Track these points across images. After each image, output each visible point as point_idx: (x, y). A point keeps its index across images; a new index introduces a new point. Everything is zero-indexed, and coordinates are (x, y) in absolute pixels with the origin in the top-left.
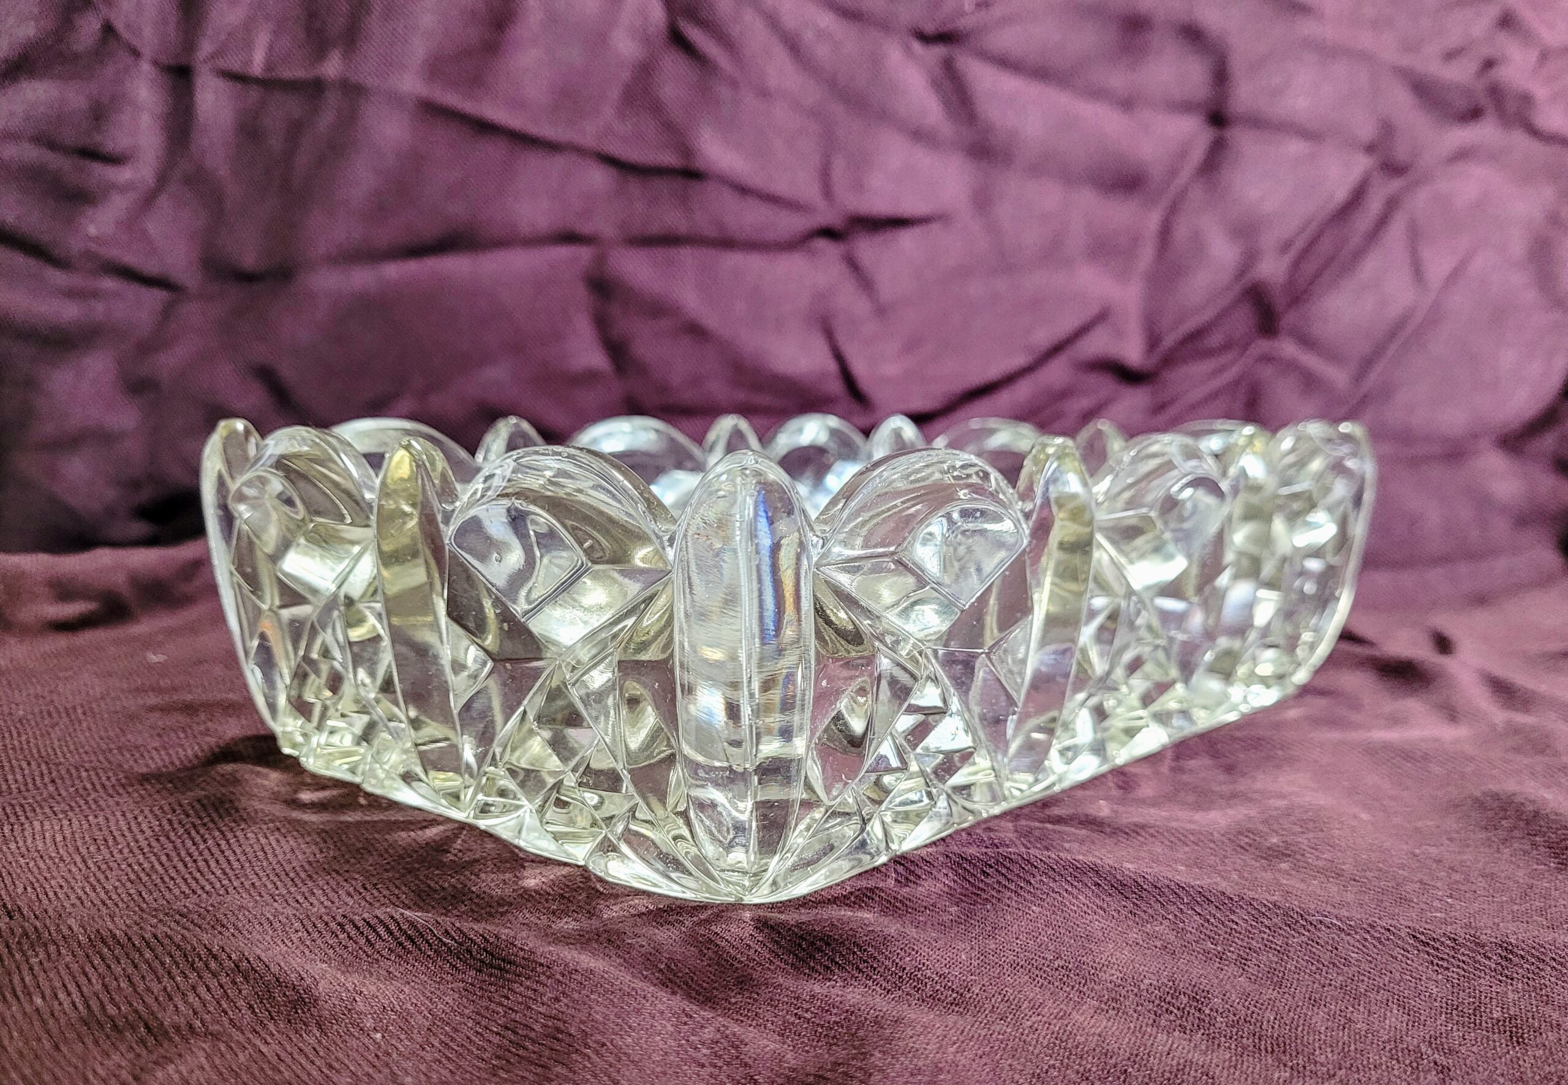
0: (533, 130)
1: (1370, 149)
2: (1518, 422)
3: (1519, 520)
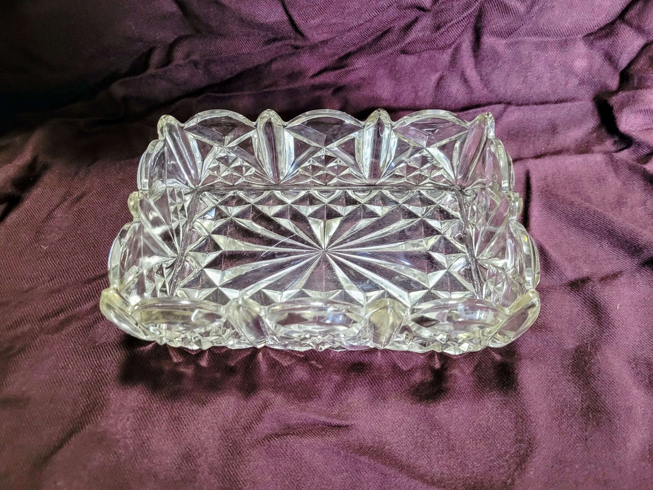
2: (596, 28)
3: (582, 82)
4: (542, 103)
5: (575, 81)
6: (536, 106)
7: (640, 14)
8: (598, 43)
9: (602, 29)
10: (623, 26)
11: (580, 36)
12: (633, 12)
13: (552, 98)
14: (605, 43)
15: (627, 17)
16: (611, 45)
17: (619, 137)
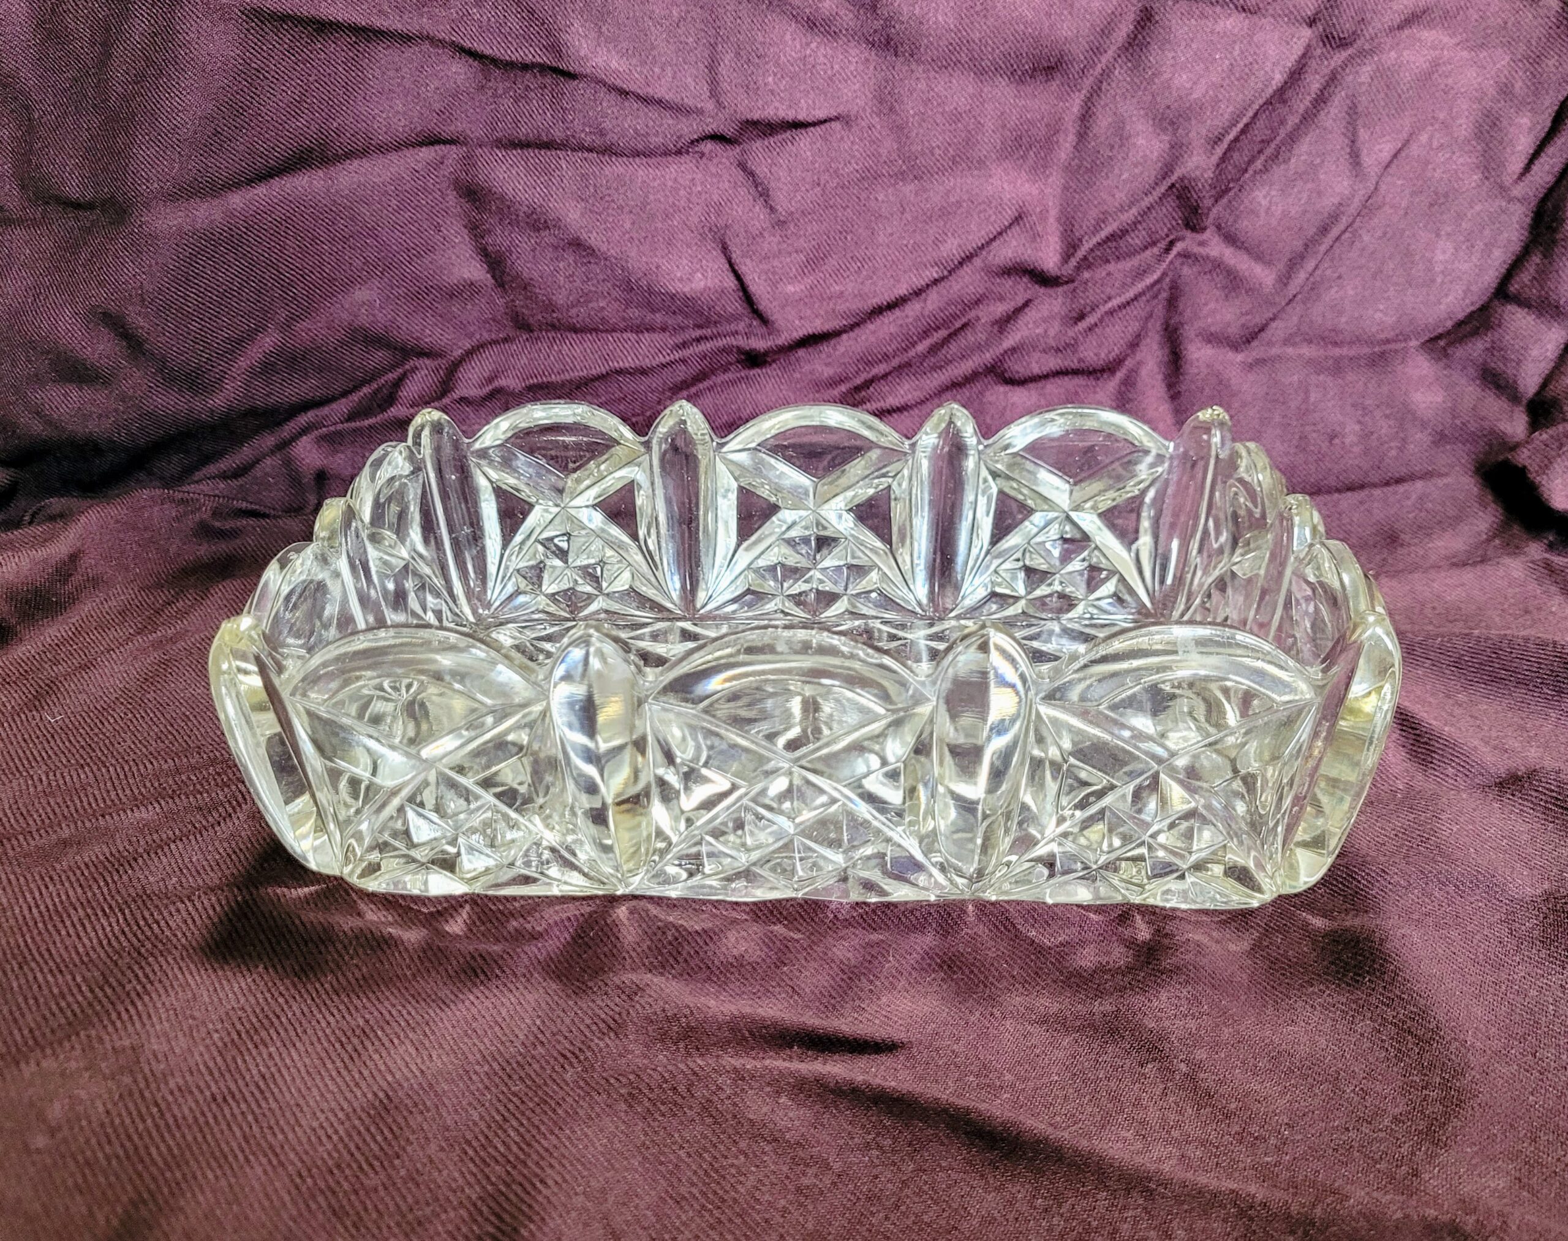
0: (378, 22)
1: (1312, 22)
2: (1449, 324)
3: (1441, 438)
4: (1351, 488)
5: (1420, 439)
6: (1336, 495)
7: (1542, 276)
8: (1459, 352)
9: (1460, 324)
10: (1511, 308)
11: (1414, 343)
12: (1525, 277)
13: (1374, 477)
14: (1477, 348)
15: (1514, 288)
16: (1490, 350)
17: (1559, 533)
